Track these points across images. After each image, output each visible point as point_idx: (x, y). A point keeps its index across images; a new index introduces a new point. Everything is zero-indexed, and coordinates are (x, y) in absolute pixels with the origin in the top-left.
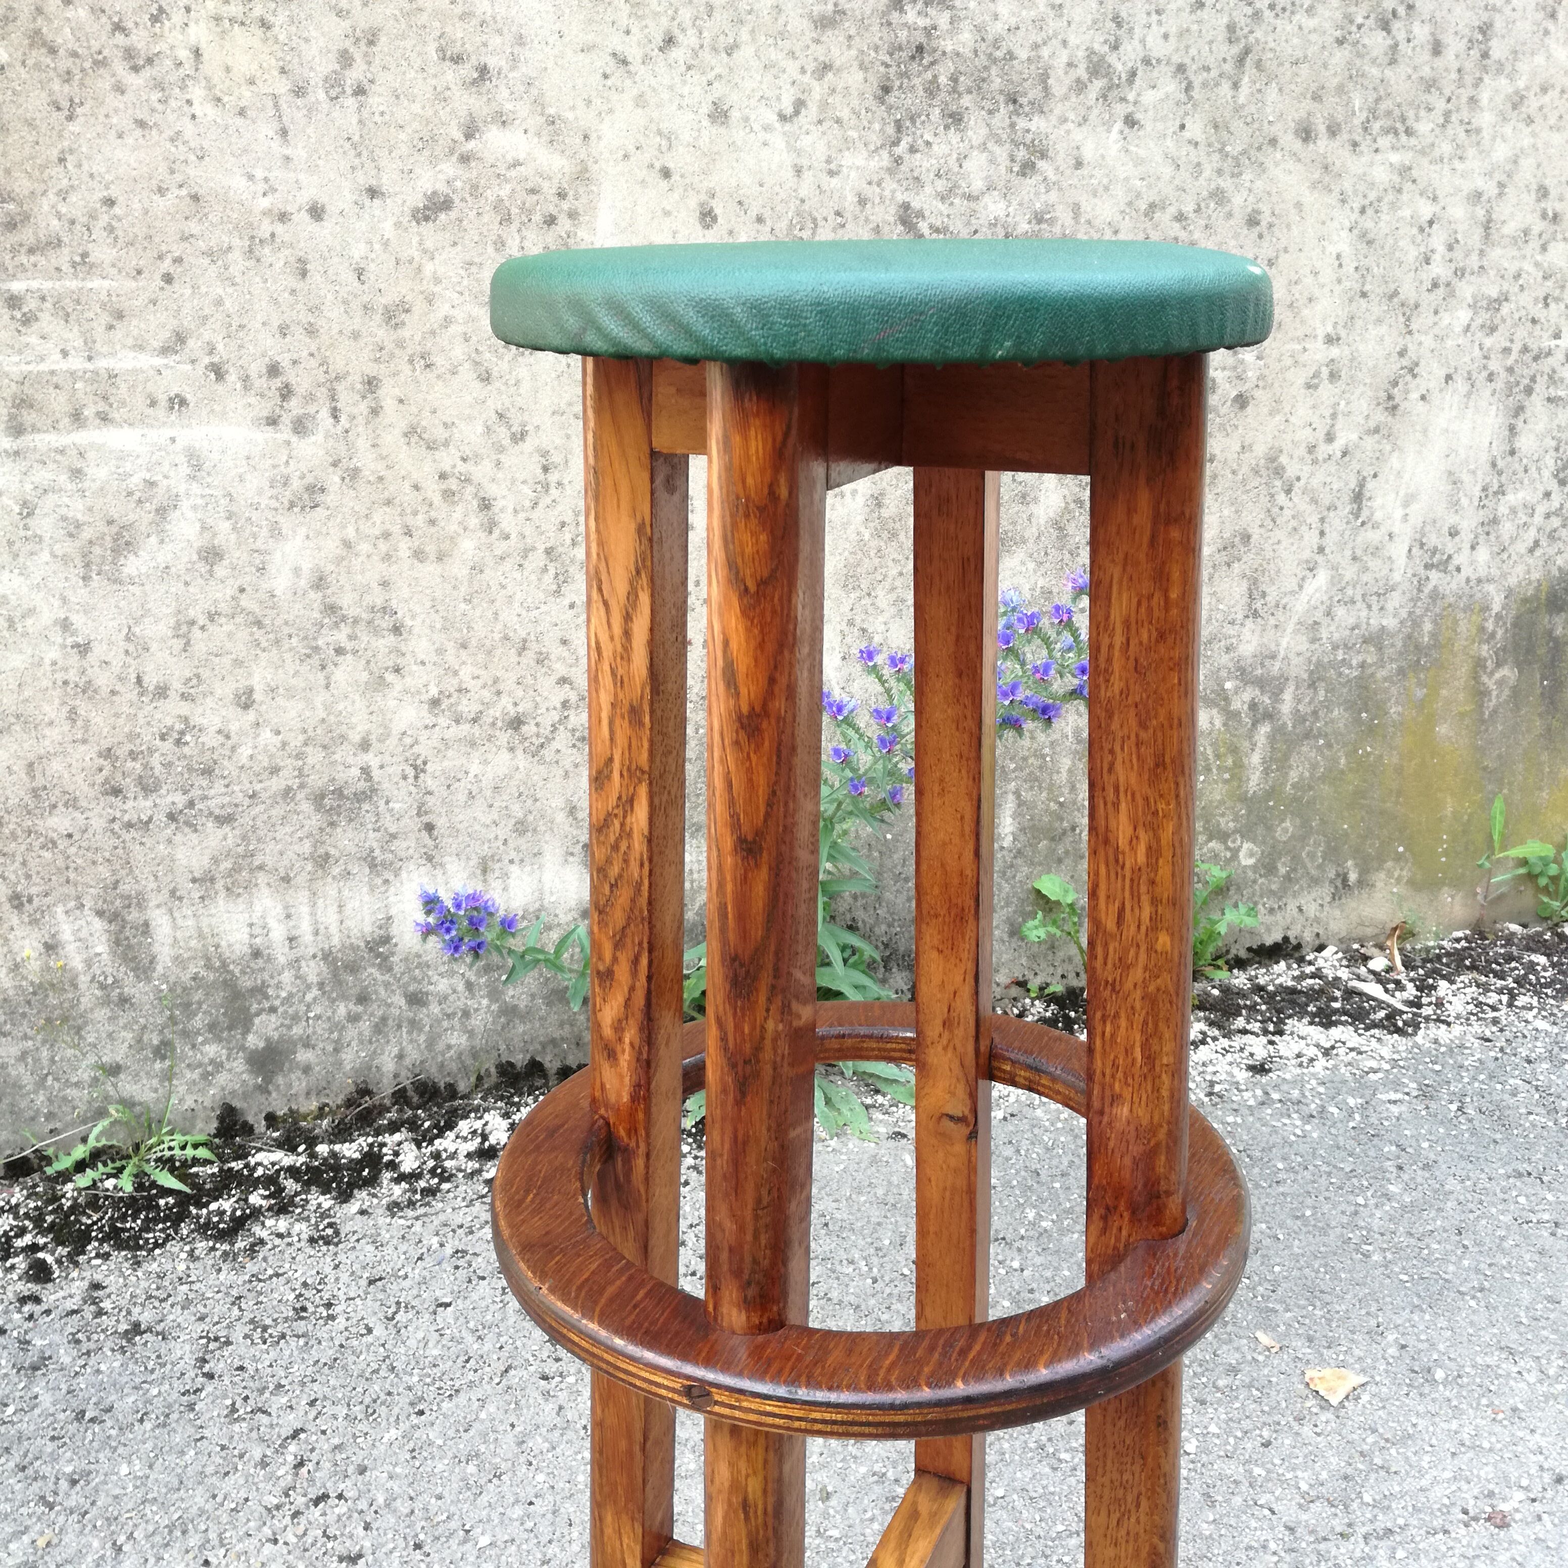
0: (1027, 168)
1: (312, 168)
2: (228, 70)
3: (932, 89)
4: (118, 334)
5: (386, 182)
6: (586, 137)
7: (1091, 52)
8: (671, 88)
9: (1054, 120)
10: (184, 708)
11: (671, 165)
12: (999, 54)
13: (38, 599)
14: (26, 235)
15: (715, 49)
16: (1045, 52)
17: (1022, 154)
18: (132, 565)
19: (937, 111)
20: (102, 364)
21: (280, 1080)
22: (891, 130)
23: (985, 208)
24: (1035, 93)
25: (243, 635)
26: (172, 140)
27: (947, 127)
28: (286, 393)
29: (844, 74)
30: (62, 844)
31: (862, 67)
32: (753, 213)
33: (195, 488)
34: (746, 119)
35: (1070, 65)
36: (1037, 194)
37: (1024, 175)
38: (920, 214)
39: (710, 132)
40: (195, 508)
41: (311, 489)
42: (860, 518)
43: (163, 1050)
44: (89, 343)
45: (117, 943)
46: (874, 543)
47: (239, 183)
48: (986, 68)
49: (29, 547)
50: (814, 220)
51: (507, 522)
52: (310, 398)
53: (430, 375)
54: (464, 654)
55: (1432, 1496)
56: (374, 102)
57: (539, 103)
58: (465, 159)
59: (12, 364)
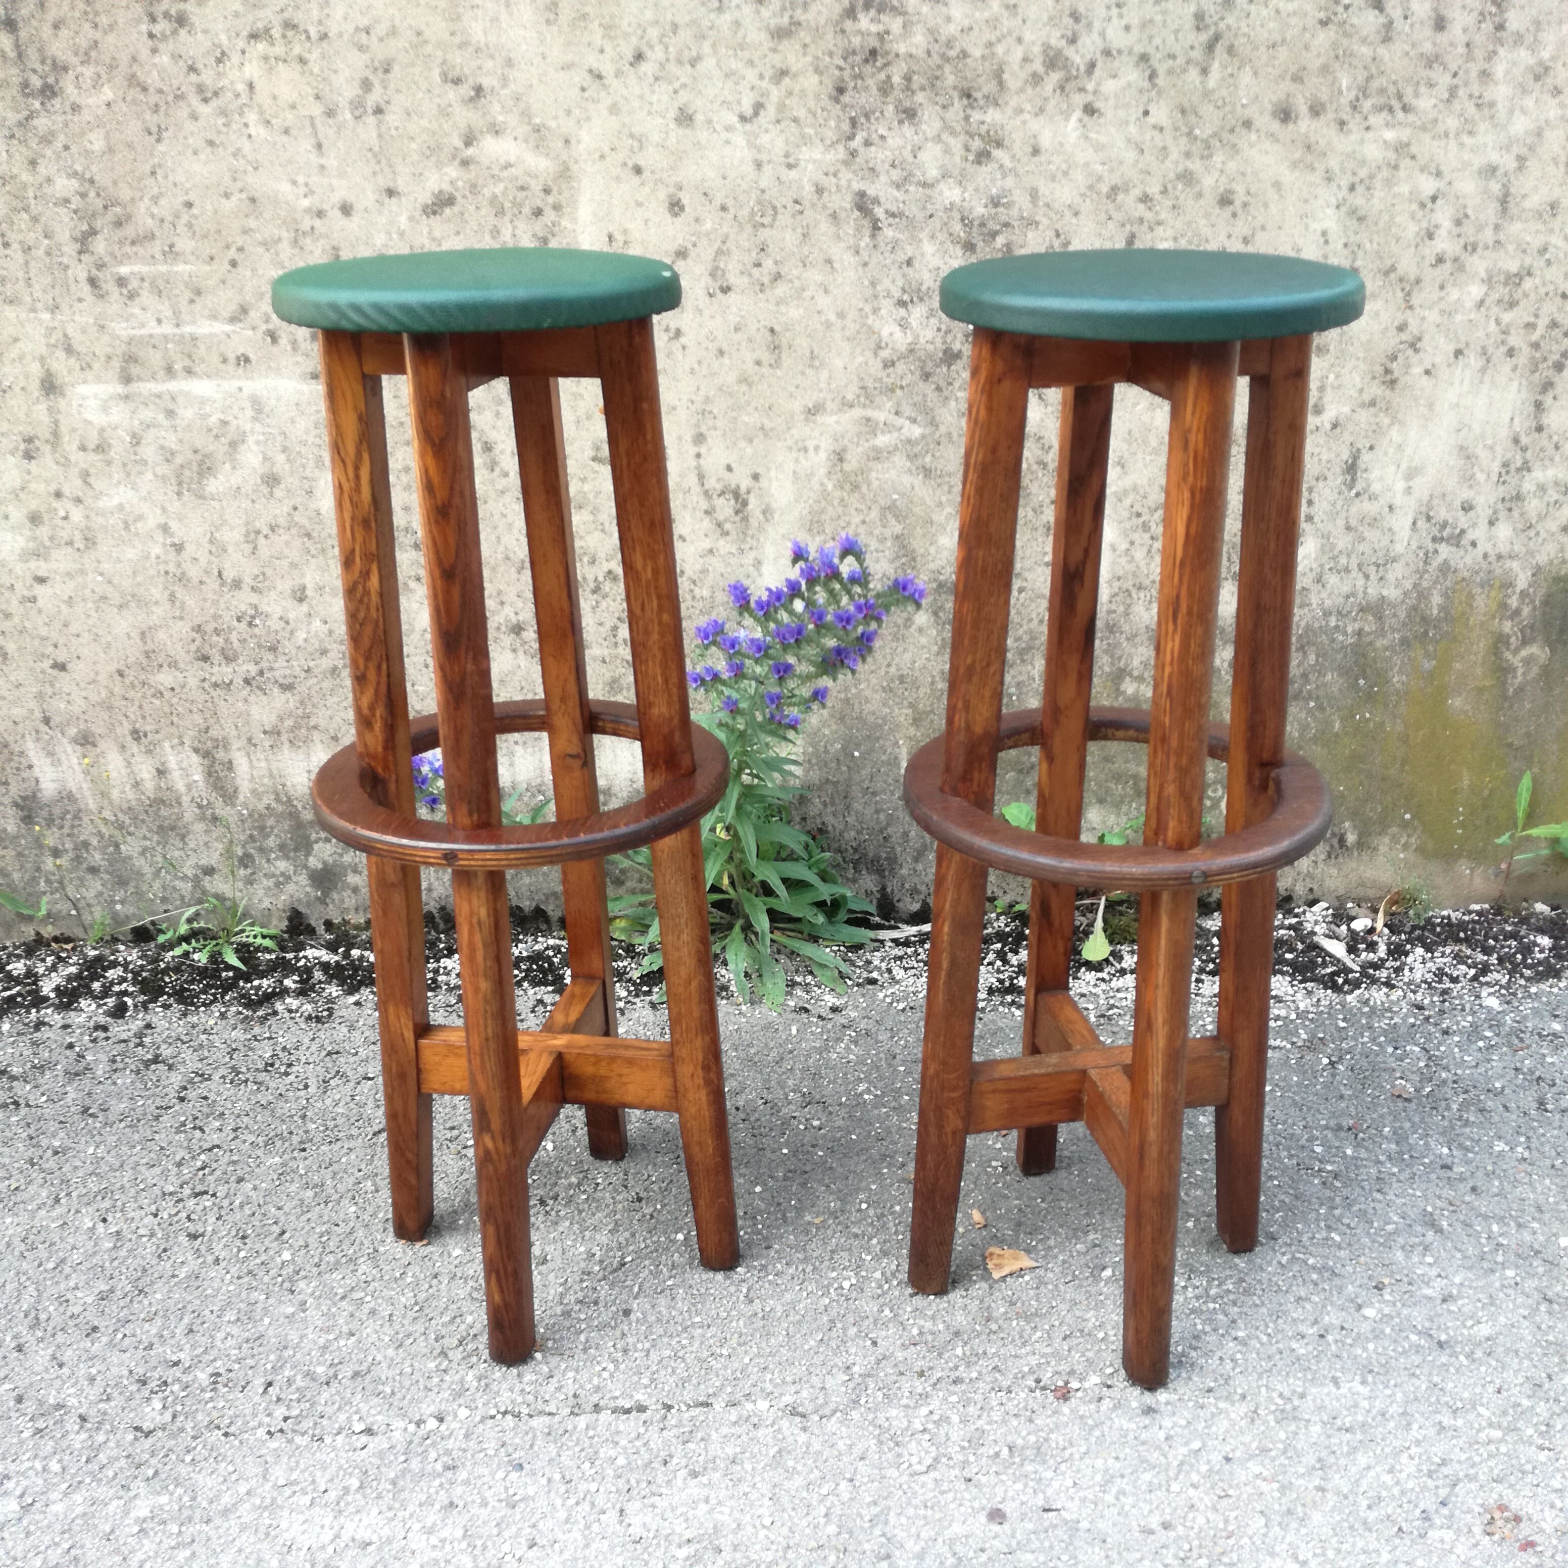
0: (983, 157)
1: (342, 175)
2: (275, 98)
3: (885, 89)
4: (198, 307)
5: (401, 183)
6: (567, 142)
7: (1047, 47)
8: (641, 97)
9: (1009, 111)
10: (254, 598)
11: (642, 163)
12: (952, 53)
13: (145, 508)
14: (129, 231)
15: (680, 62)
16: (1000, 50)
17: (977, 144)
18: (213, 485)
19: (891, 108)
20: (187, 329)
21: (335, 896)
22: (846, 126)
23: (941, 193)
24: (990, 87)
25: (297, 543)
26: (234, 155)
27: (901, 122)
29: (801, 79)
30: (168, 694)
31: (818, 71)
32: (718, 202)
33: (258, 427)
34: (709, 122)
35: (1026, 60)
36: (993, 180)
37: (979, 163)
38: (876, 201)
39: (676, 134)
40: (258, 443)
42: (823, 471)
43: (246, 860)
44: (177, 313)
45: (210, 774)
46: (837, 494)
47: (285, 188)
48: (939, 67)
49: (139, 468)
50: (774, 208)
55: (1019, 1363)
56: (392, 118)
57: (526, 115)
58: (465, 163)
59: (122, 329)
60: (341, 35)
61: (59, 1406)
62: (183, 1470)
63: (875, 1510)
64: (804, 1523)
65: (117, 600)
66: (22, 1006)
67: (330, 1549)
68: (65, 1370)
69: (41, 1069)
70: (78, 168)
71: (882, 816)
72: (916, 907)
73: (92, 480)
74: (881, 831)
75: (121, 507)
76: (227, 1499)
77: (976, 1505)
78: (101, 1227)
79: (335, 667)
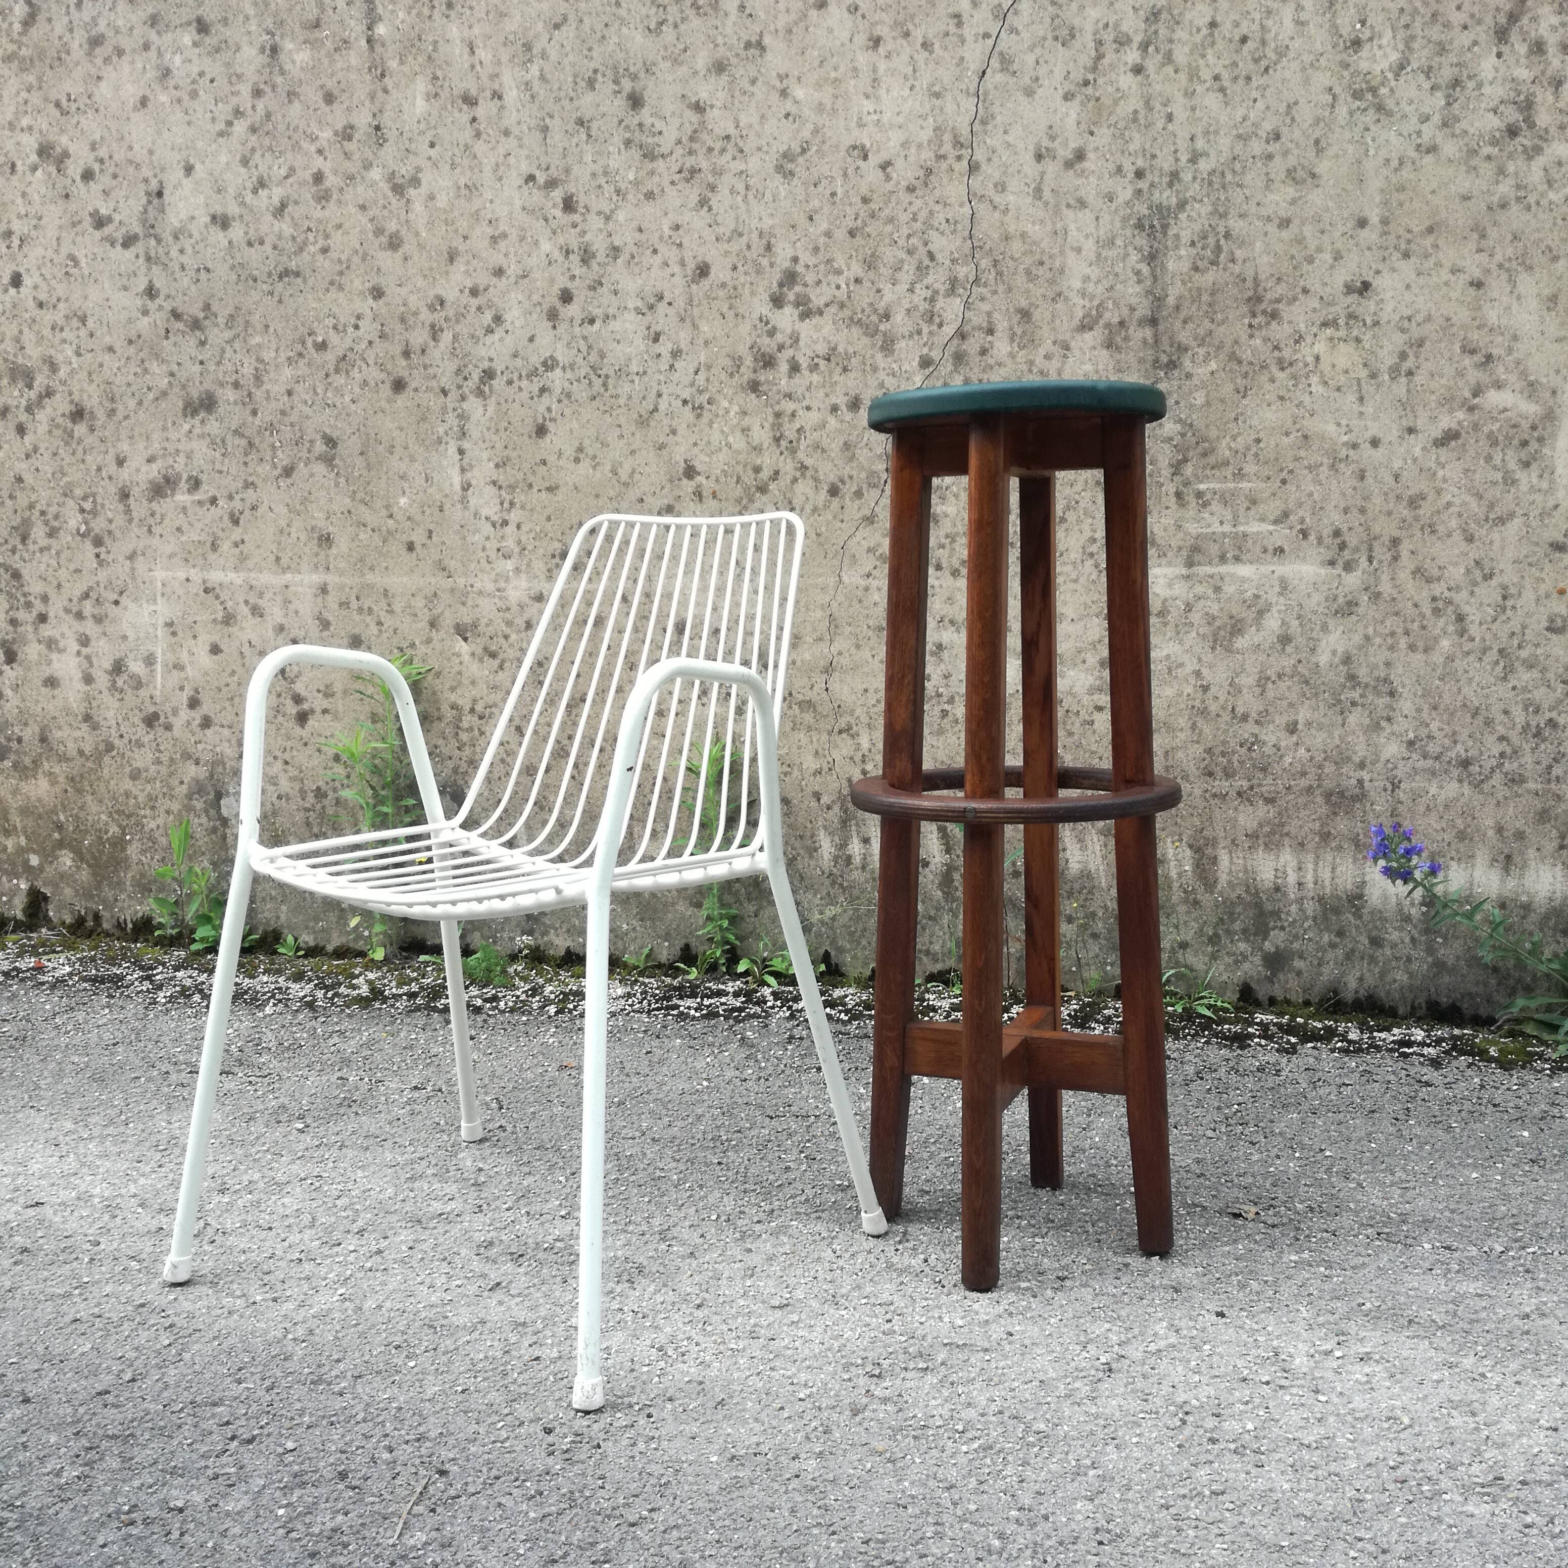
1: (1376, 418)
2: (1334, 366)
4: (1252, 512)
5: (1420, 424)
6: (1554, 392)
10: (1256, 729)
13: (1186, 658)
14: (1212, 460)
18: (1241, 643)
20: (1241, 528)
25: (1296, 688)
26: (1297, 406)
28: (1343, 546)
33: (1282, 600)
40: (1279, 612)
41: (1349, 604)
43: (1214, 940)
44: (1236, 517)
45: (1198, 866)
47: (1331, 428)
49: (1187, 628)
51: (1474, 630)
52: (1357, 550)
53: (1434, 537)
56: (1418, 379)
57: (1524, 374)
58: (1471, 409)
59: (1193, 528)
60: (1389, 322)
70: (1183, 416)
75: (1168, 657)
79: (1311, 787)
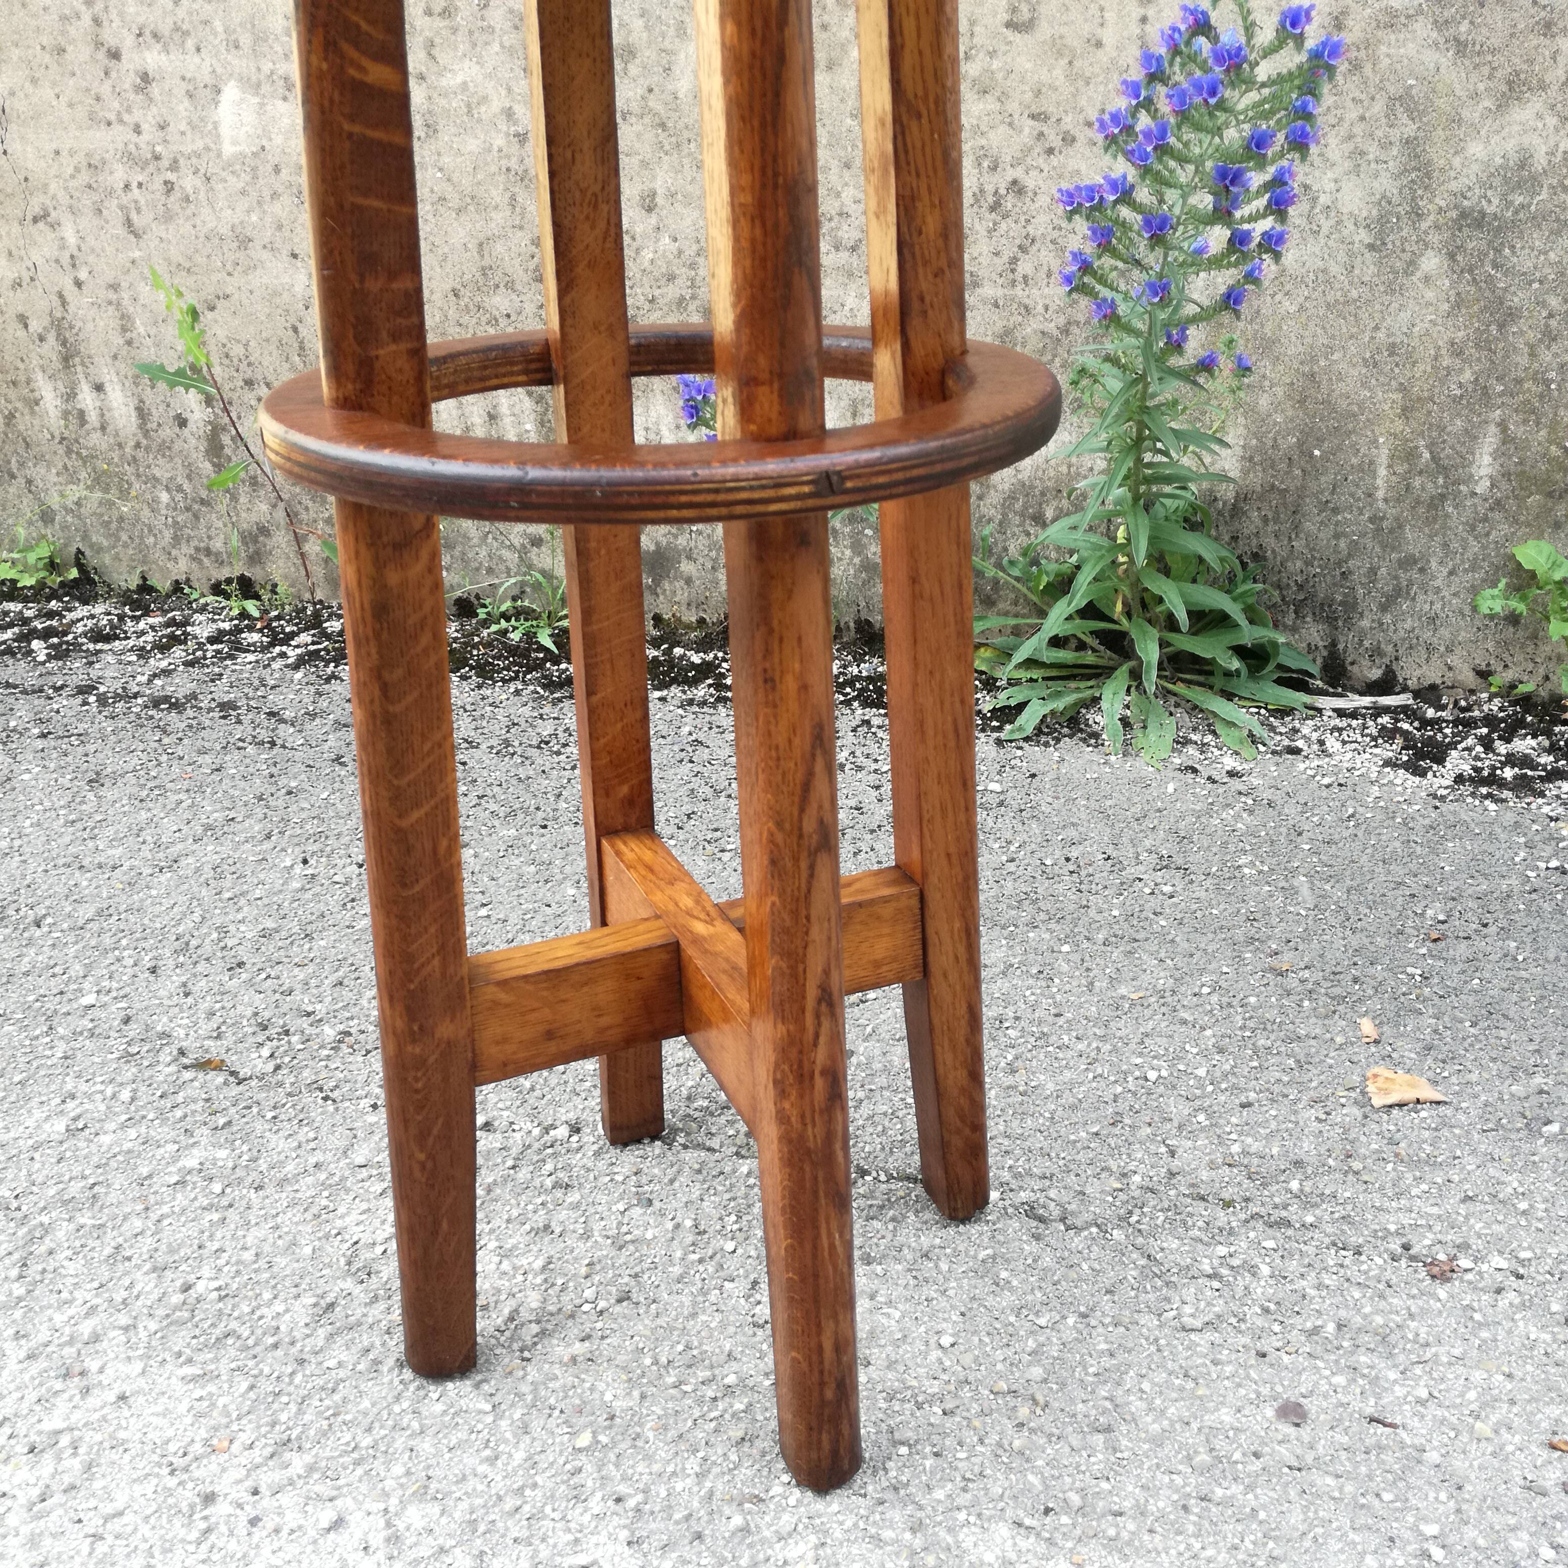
13: (490, 87)
21: (666, 585)
25: (649, 136)
45: (542, 424)
54: (847, 174)
55: (1383, 1217)
61: (164, 1035)
62: (260, 1126)
63: (1106, 1362)
64: (999, 1355)
65: (455, 203)
66: (323, 659)
67: (379, 1250)
68: (190, 1000)
69: (313, 716)
71: (1343, 544)
72: (1375, 674)
73: (435, 52)
74: (1339, 564)
75: (464, 85)
76: (290, 1168)
77: (1265, 1391)
78: (298, 869)
79: (682, 299)
